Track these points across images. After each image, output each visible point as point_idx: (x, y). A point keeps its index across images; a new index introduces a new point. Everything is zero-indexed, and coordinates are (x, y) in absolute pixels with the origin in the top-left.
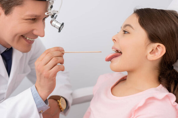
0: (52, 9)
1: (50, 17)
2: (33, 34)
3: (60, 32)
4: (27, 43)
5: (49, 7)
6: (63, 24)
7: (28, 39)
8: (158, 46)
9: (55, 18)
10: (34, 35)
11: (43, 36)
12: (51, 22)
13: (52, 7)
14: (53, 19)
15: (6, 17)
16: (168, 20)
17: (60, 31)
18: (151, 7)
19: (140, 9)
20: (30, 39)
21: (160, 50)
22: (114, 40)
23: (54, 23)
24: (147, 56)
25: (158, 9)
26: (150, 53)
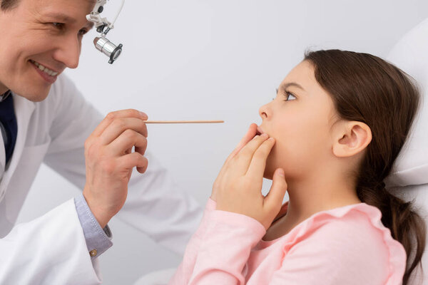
0: (102, 15)
1: (94, 29)
2: (53, 58)
3: (112, 63)
4: (42, 79)
5: (96, 9)
6: (119, 48)
7: (41, 68)
8: (356, 127)
9: (106, 33)
10: (55, 60)
11: (75, 66)
12: (96, 40)
13: (100, 10)
14: (100, 34)
15: (3, 14)
16: (378, 74)
17: (112, 61)
18: (343, 49)
19: (318, 52)
20: (46, 70)
21: (359, 135)
22: (263, 113)
23: (101, 42)
24: (332, 148)
25: (356, 52)
26: (340, 141)
